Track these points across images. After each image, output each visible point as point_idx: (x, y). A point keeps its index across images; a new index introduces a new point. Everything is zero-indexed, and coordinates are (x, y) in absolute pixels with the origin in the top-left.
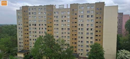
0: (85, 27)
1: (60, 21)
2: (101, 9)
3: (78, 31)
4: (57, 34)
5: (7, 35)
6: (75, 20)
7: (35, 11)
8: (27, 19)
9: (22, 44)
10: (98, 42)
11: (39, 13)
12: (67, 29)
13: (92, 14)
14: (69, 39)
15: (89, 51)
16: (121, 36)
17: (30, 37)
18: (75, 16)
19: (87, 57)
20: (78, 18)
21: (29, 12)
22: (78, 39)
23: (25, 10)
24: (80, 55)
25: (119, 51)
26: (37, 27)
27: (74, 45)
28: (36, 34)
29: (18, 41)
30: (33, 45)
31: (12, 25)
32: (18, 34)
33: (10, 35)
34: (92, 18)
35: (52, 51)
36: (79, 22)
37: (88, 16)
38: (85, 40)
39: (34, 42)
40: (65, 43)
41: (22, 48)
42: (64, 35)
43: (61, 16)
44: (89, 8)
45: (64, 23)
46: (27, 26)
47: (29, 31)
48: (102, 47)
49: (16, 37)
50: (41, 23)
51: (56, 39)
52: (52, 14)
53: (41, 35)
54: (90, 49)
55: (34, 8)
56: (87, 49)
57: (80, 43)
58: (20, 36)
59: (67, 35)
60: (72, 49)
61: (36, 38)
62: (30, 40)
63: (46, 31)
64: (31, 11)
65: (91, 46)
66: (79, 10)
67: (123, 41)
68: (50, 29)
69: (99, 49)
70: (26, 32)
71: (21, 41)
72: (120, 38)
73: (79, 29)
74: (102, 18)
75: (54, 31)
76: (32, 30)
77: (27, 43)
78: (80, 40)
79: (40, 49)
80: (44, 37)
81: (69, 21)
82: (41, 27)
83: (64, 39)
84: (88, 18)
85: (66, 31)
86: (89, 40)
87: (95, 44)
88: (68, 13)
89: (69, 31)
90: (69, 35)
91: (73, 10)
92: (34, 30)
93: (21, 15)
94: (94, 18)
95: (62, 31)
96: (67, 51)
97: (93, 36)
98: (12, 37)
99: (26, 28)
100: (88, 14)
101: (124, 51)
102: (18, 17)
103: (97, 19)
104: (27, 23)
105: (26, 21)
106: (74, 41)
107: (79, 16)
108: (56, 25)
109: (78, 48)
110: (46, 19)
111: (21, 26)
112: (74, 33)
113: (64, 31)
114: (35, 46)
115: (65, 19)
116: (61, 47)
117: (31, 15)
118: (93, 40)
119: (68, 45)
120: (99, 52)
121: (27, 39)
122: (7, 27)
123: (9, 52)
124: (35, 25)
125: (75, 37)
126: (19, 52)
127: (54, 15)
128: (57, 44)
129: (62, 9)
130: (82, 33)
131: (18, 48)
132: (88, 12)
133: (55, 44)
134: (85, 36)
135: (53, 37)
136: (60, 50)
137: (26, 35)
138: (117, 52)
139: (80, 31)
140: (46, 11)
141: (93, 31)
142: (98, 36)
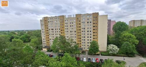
0: (86, 30)
1: (69, 26)
2: (96, 17)
4: (68, 35)
5: (35, 37)
6: (79, 25)
7: (52, 20)
8: (47, 26)
9: (45, 43)
10: (95, 40)
11: (55, 21)
12: (74, 31)
13: (91, 21)
14: (75, 39)
15: (89, 46)
16: (110, 35)
17: (50, 38)
18: (79, 23)
19: (88, 50)
20: (82, 24)
21: (48, 21)
22: (82, 38)
23: (45, 20)
24: (83, 49)
25: (109, 45)
26: (54, 31)
27: (79, 42)
28: (53, 36)
29: (43, 40)
30: (52, 43)
31: (38, 30)
33: (37, 37)
34: (91, 24)
35: (65, 47)
36: (82, 26)
37: (88, 22)
38: (86, 39)
39: (53, 41)
40: (73, 41)
41: (45, 45)
42: (72, 36)
43: (70, 23)
44: (88, 17)
45: (72, 27)
46: (48, 31)
47: (49, 33)
48: (97, 43)
49: (41, 38)
50: (56, 28)
51: (67, 38)
52: (63, 22)
53: (57, 36)
54: (89, 44)
55: (52, 18)
56: (88, 44)
57: (83, 41)
58: (43, 37)
59: (74, 36)
60: (78, 45)
61: (54, 38)
62: (50, 39)
63: (60, 33)
64: (50, 20)
65: (90, 43)
66: (82, 18)
67: (112, 39)
68: (62, 32)
69: (96, 44)
70: (47, 34)
71: (45, 40)
72: (109, 37)
73: (82, 31)
74: (97, 23)
75: (66, 33)
77: (48, 41)
78: (83, 39)
79: (57, 45)
80: (59, 37)
81: (75, 26)
82: (57, 30)
83: (72, 38)
84: (88, 24)
85: (74, 33)
86: (89, 39)
87: (93, 41)
88: (75, 21)
89: (75, 33)
90: (75, 36)
91: (78, 18)
92: (52, 33)
93: (43, 23)
94: (92, 24)
95: (71, 33)
96: (74, 47)
97: (92, 36)
98: (38, 38)
99: (47, 32)
100: (88, 21)
101: (112, 45)
102: (42, 25)
103: (94, 24)
104: (47, 28)
105: (47, 27)
106: (79, 40)
107: (82, 22)
108: (66, 29)
109: (82, 44)
110: (59, 25)
111: (44, 31)
112: (79, 34)
113: (72, 33)
114: (54, 44)
115: (73, 25)
116: (71, 44)
117: (50, 23)
118: (92, 39)
119: (75, 42)
120: (95, 46)
121: (48, 39)
122: (35, 31)
123: (37, 48)
124: (53, 29)
125: (79, 37)
126: (44, 48)
127: (65, 22)
128: (68, 42)
129: (70, 18)
130: (84, 34)
131: (43, 45)
132: (88, 19)
133: (66, 42)
134: (86, 36)
135: (65, 37)
136: (70, 46)
137: (48, 37)
138: (108, 46)
139: (83, 33)
140: (59, 20)
141: (92, 33)
142: (95, 36)
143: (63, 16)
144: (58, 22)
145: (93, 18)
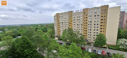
0: (93, 23)
1: (76, 20)
2: (105, 10)
3: (88, 26)
4: (75, 28)
5: (50, 28)
6: (86, 19)
8: (59, 20)
9: (57, 33)
10: (102, 33)
11: (65, 16)
12: (80, 25)
13: (98, 14)
14: (82, 31)
15: (96, 38)
16: (122, 29)
17: (61, 29)
18: (86, 16)
19: (94, 42)
20: (88, 17)
21: (60, 16)
22: (88, 31)
23: (58, 15)
24: (89, 41)
25: (119, 39)
26: (64, 24)
27: (85, 34)
28: (63, 28)
29: (55, 31)
30: (62, 34)
31: (52, 24)
32: (55, 28)
33: (52, 28)
34: (98, 17)
35: (72, 38)
36: (89, 20)
37: (95, 16)
38: (93, 31)
39: (63, 32)
40: (80, 33)
41: (57, 35)
42: (79, 28)
43: (77, 17)
44: (96, 10)
45: (79, 21)
46: (59, 24)
47: (60, 26)
48: (105, 36)
49: (54, 29)
50: (66, 22)
51: (74, 30)
52: (71, 16)
53: (66, 28)
54: (96, 37)
55: (62, 14)
56: (94, 37)
57: (89, 33)
58: (56, 29)
59: (80, 28)
60: (83, 37)
61: (63, 30)
62: (61, 31)
63: (68, 26)
64: (61, 16)
65: (97, 35)
66: (89, 12)
67: (124, 32)
68: (70, 25)
69: (103, 37)
71: (57, 31)
72: (121, 30)
73: (89, 24)
74: (106, 16)
75: (73, 26)
76: (61, 26)
77: (59, 32)
78: (89, 31)
79: (65, 36)
80: (68, 29)
81: (82, 20)
82: (66, 24)
83: (79, 30)
84: (95, 17)
86: (96, 31)
87: (100, 34)
88: (82, 15)
89: (82, 26)
90: (82, 28)
91: (85, 13)
92: (62, 26)
93: (56, 18)
94: (100, 17)
96: (80, 38)
97: (99, 29)
98: (52, 29)
99: (59, 25)
100: (95, 14)
101: (124, 40)
102: (55, 19)
103: (102, 17)
104: (59, 22)
105: (58, 21)
106: (85, 32)
107: (89, 16)
109: (88, 36)
110: (68, 20)
111: (56, 24)
112: (85, 27)
113: (79, 26)
114: (63, 34)
115: (80, 18)
116: (77, 35)
117: (61, 18)
118: (99, 32)
119: (82, 34)
120: (102, 39)
121: (59, 31)
122: (50, 24)
123: (51, 37)
124: (63, 23)
125: (85, 29)
126: (56, 37)
127: (73, 16)
128: (75, 33)
129: (77, 13)
130: (91, 27)
131: (55, 35)
132: (96, 13)
133: (73, 34)
134: (93, 29)
135: (72, 29)
136: (76, 37)
137: (59, 29)
140: (68, 15)
141: (99, 26)
142: (103, 29)
143: (71, 12)
144: (67, 17)
145: (101, 11)
